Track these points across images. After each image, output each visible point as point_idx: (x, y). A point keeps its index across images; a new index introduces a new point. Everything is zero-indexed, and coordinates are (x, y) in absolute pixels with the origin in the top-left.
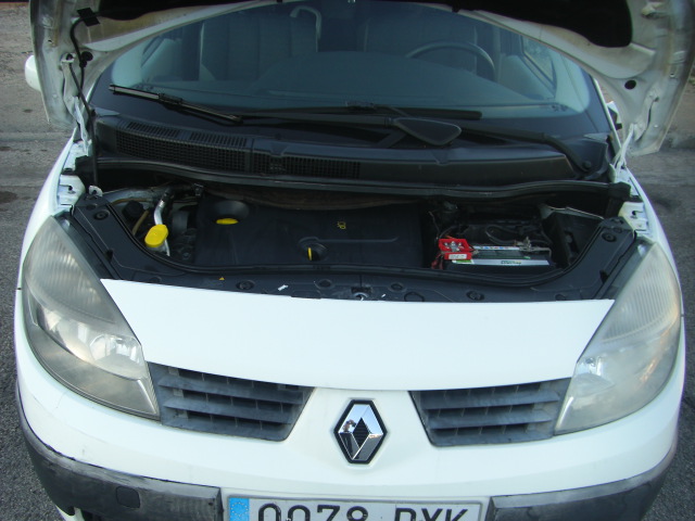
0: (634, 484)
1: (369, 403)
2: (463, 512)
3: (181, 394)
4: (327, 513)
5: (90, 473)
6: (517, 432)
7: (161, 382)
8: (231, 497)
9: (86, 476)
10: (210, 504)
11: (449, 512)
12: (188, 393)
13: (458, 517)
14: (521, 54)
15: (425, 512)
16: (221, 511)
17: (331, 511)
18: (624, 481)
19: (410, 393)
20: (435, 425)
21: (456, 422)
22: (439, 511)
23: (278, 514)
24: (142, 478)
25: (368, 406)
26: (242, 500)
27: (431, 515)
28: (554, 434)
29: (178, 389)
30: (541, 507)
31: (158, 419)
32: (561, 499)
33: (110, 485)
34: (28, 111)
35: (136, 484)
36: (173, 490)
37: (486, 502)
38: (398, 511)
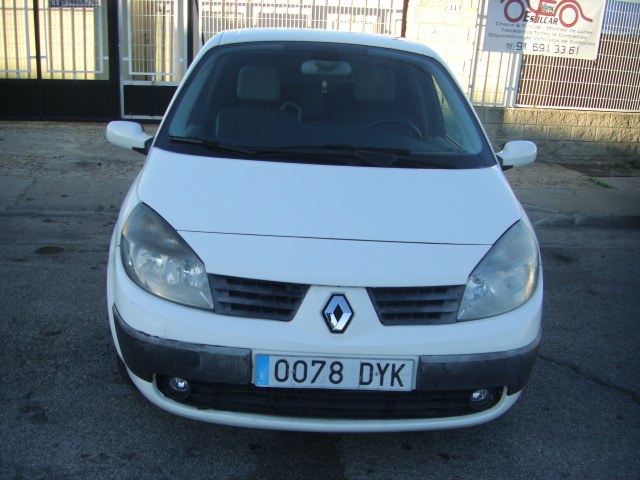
0: (511, 355)
1: (343, 295)
2: (403, 366)
3: (227, 294)
4: (318, 366)
5: (168, 344)
6: (434, 318)
7: (216, 286)
8: (258, 355)
9: (166, 347)
10: (245, 360)
11: (394, 366)
12: (232, 294)
13: (400, 370)
14: (443, 135)
15: (379, 365)
16: (251, 366)
17: (320, 365)
18: (504, 352)
19: (367, 288)
20: (383, 311)
21: (396, 310)
22: (388, 365)
23: (287, 367)
24: (202, 345)
25: (342, 297)
26: (265, 357)
27: (383, 368)
28: (458, 321)
29: (226, 291)
30: (451, 364)
31: (213, 311)
32: (463, 359)
33: (181, 351)
34: (65, 196)
35: (198, 349)
36: (222, 352)
37: (417, 359)
38: (363, 365)
